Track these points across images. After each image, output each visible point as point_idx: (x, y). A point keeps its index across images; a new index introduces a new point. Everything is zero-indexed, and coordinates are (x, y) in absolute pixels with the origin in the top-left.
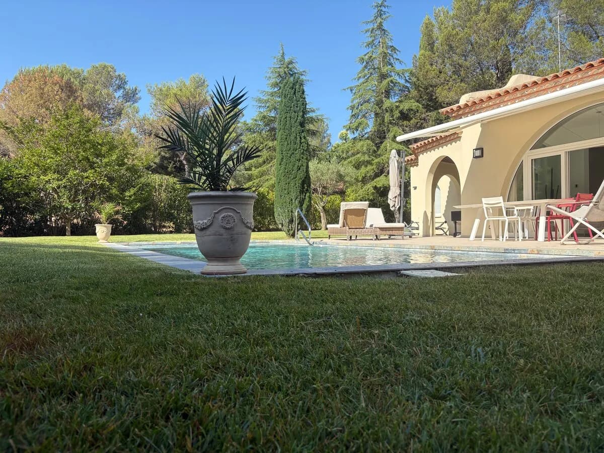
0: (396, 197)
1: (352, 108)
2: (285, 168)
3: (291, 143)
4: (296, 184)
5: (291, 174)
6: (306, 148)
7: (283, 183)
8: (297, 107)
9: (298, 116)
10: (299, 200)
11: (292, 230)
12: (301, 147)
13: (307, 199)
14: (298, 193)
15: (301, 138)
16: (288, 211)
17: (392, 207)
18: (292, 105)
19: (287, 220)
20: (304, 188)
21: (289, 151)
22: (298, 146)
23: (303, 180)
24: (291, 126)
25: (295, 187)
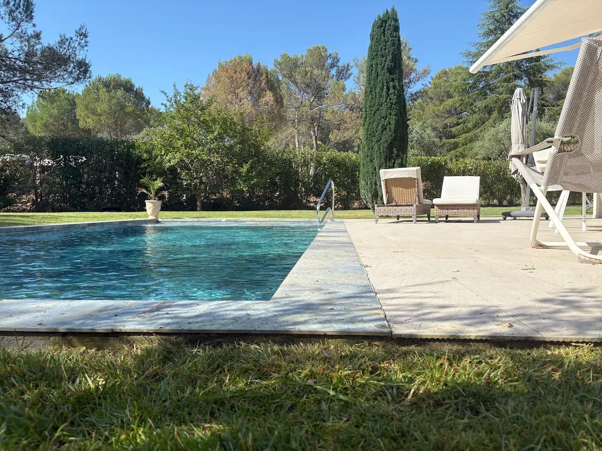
2: (368, 130)
3: (376, 96)
6: (394, 101)
7: (366, 149)
14: (382, 160)
15: (388, 89)
16: (371, 183)
20: (393, 153)
21: (373, 107)
22: (384, 99)
23: (391, 143)
24: (378, 75)
25: (378, 152)
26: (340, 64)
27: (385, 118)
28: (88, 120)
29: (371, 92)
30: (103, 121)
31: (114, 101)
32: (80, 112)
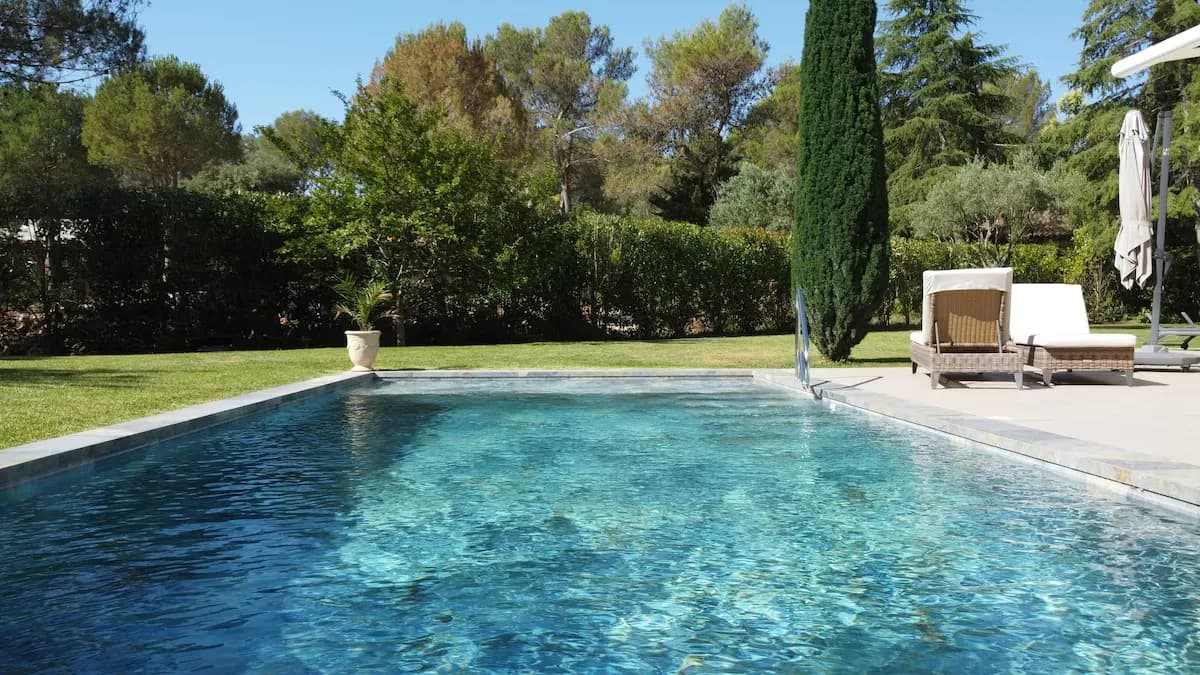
0: (1137, 250)
1: (1087, 32)
2: (814, 182)
3: (830, 114)
4: (841, 223)
5: (828, 195)
6: (869, 126)
7: (808, 221)
8: (848, 20)
9: (850, 45)
10: (850, 262)
11: (833, 341)
12: (858, 124)
13: (875, 260)
14: (848, 244)
15: (856, 100)
16: (822, 292)
17: (1127, 278)
18: (835, 18)
19: (819, 317)
20: (867, 231)
21: (824, 136)
22: (850, 121)
23: (864, 211)
24: (832, 72)
25: (839, 229)
26: (614, 49)
27: (851, 159)
28: (108, 149)
29: (819, 105)
30: (141, 152)
31: (166, 110)
32: (91, 132)
